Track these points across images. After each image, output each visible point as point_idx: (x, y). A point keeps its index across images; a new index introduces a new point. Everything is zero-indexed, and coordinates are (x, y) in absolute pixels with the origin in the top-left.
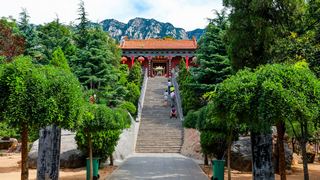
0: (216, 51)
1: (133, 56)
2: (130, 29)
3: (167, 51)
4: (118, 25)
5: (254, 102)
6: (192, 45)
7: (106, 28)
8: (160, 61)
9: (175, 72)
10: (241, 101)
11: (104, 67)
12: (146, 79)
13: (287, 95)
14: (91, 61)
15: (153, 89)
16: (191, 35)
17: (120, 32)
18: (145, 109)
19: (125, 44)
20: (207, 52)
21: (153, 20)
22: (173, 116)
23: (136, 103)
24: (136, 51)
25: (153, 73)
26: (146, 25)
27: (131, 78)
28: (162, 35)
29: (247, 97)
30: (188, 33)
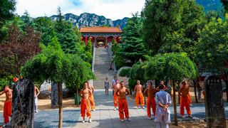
0: (133, 35)
1: (86, 36)
2: (81, 19)
3: (105, 33)
4: (74, 17)
5: (165, 71)
6: (117, 30)
7: (67, 19)
8: (100, 39)
9: (110, 45)
10: (160, 70)
11: (73, 44)
12: (95, 48)
14: (67, 40)
15: (99, 54)
16: (117, 23)
17: (75, 21)
18: (95, 65)
19: (83, 29)
20: (128, 36)
21: (94, 14)
22: (111, 69)
23: (91, 62)
24: (88, 33)
25: (97, 46)
26: (90, 17)
27: (87, 49)
28: (98, 23)
29: (162, 68)
30: (113, 22)
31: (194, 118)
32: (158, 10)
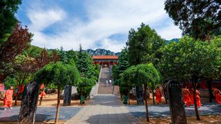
0: (124, 60)
1: (97, 61)
2: (96, 52)
4: (92, 51)
5: (136, 76)
6: (116, 58)
7: (88, 52)
8: (105, 63)
9: (111, 66)
10: (132, 76)
11: (87, 65)
12: (101, 69)
13: (147, 75)
14: (83, 63)
15: (104, 72)
16: (116, 54)
17: (93, 53)
18: (101, 79)
19: (94, 57)
20: (122, 60)
23: (98, 77)
24: (98, 59)
25: (104, 67)
26: (102, 51)
27: (96, 69)
28: (107, 54)
29: (134, 75)
31: (163, 115)
32: (136, 41)
